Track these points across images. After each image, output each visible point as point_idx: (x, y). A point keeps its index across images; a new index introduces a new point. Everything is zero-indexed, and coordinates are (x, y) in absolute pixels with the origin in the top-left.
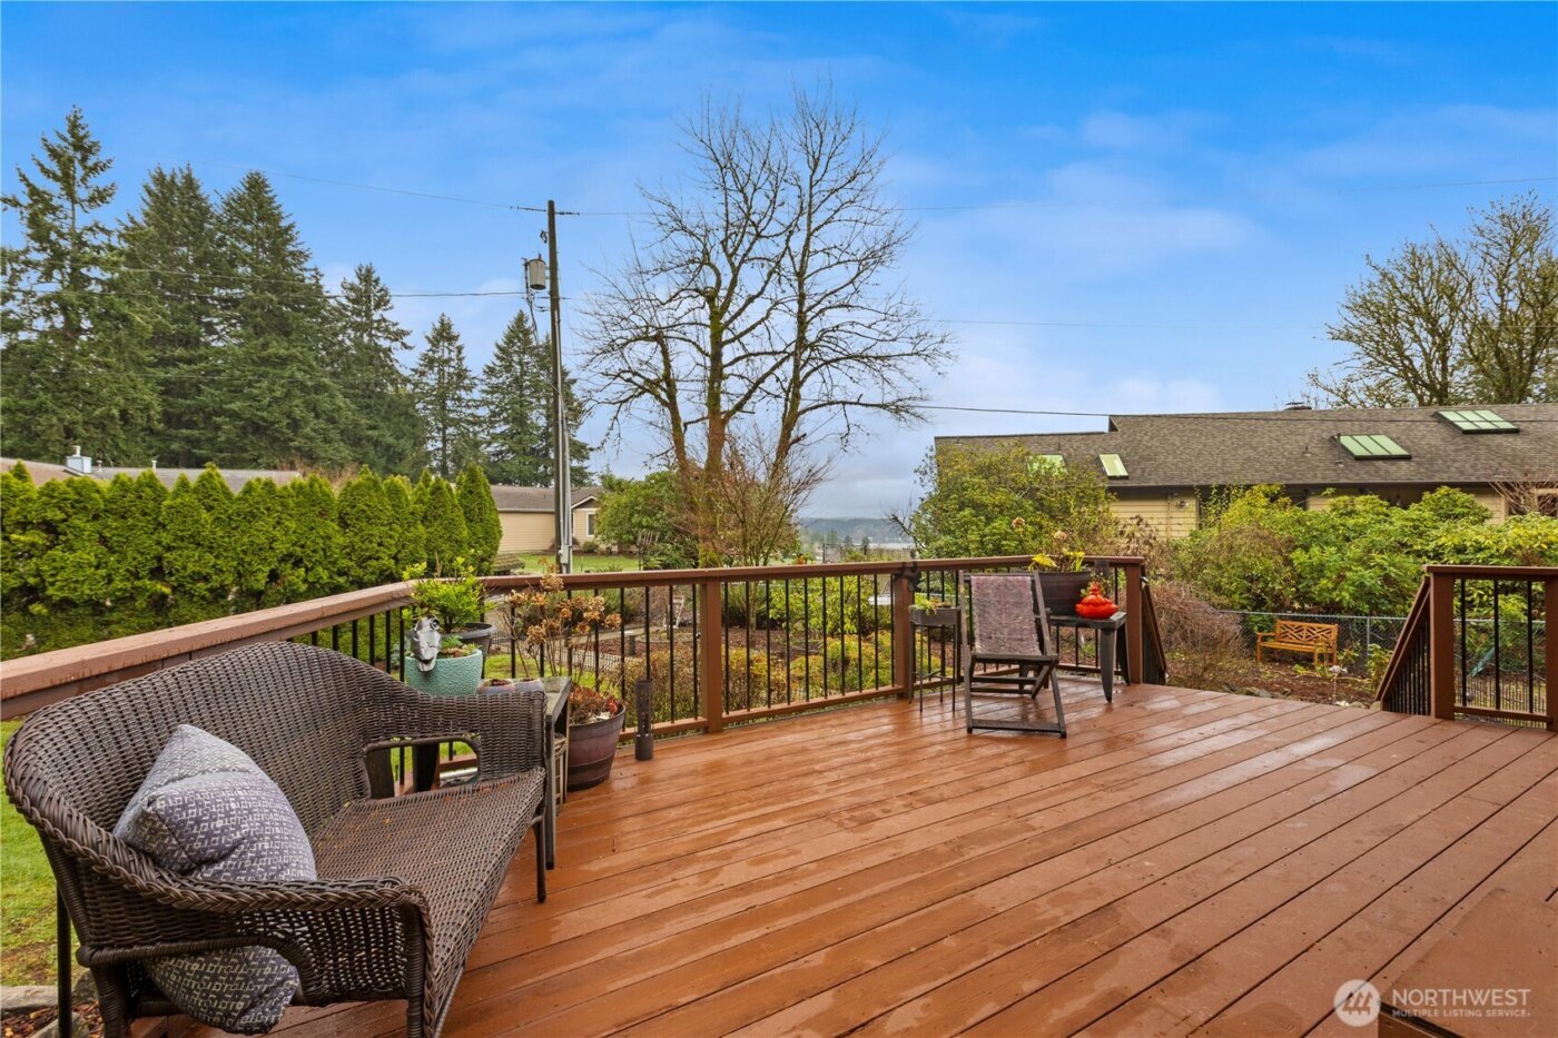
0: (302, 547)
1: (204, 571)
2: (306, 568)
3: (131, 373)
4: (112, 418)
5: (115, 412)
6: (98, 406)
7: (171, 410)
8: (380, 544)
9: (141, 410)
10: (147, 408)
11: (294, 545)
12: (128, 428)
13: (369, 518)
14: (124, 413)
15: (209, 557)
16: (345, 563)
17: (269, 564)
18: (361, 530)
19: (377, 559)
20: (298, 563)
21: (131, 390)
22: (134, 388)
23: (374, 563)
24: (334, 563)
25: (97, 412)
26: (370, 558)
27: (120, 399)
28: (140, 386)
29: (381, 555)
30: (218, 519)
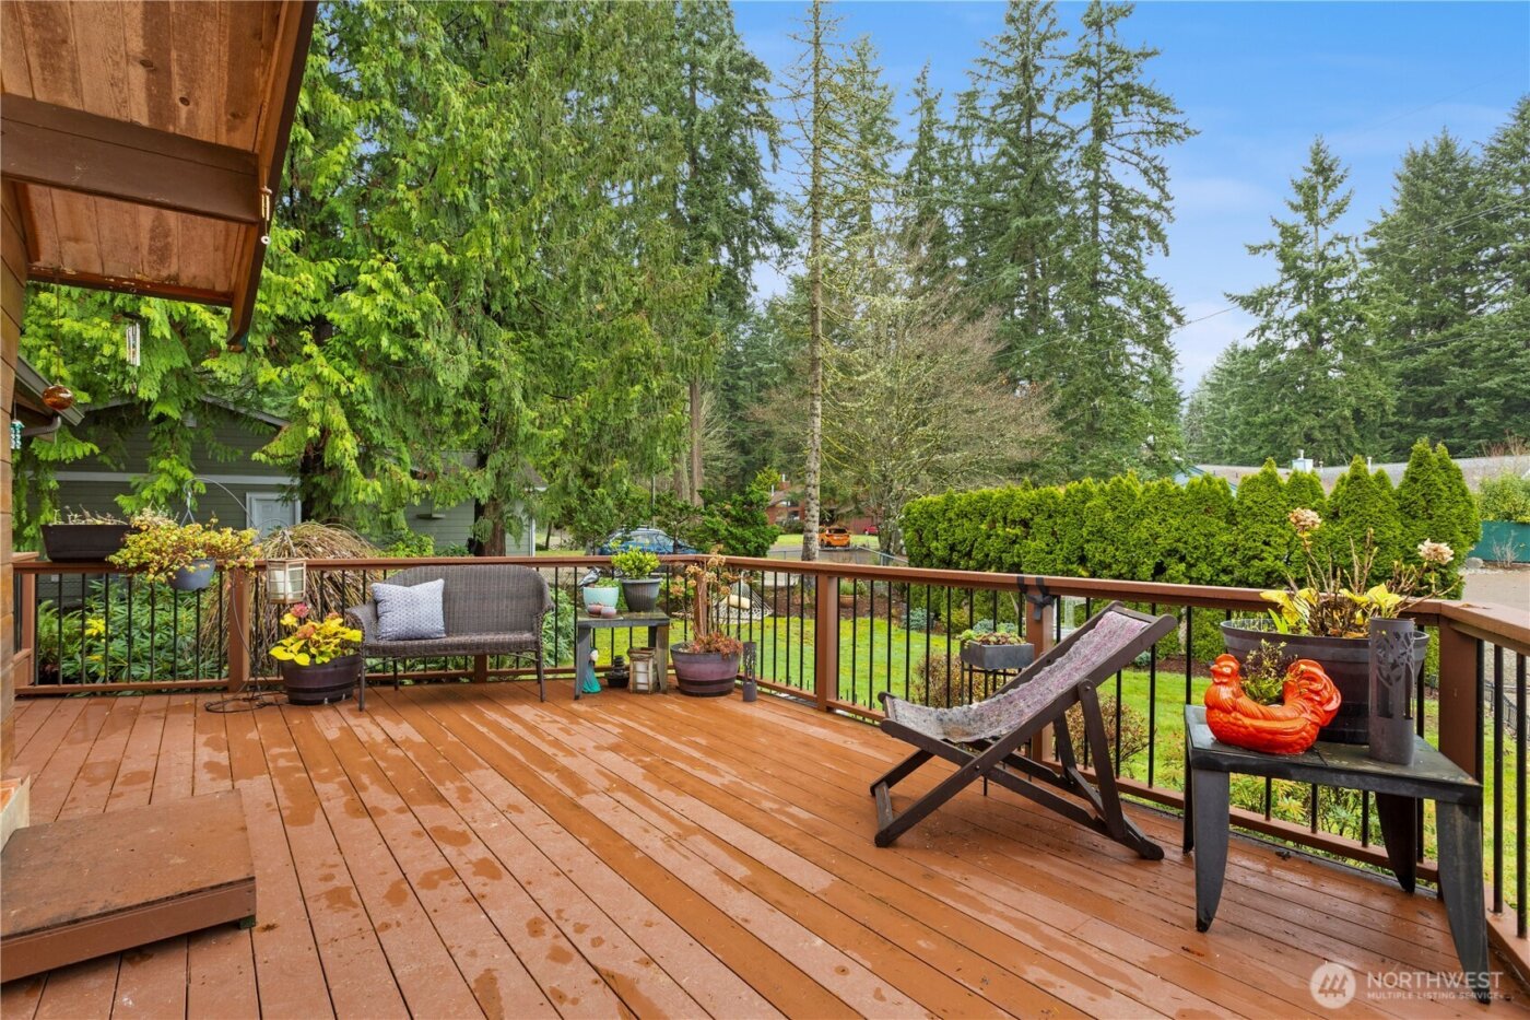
0: (1186, 543)
1: (1108, 560)
2: (1188, 563)
3: (1366, 372)
4: (1345, 418)
5: (1347, 413)
6: (1333, 409)
7: (1420, 400)
8: (1266, 543)
9: (1374, 407)
10: (1381, 403)
11: (1179, 540)
12: (1362, 426)
13: (1255, 515)
14: (1357, 413)
15: (1111, 549)
16: (1226, 561)
17: (1154, 557)
18: (1247, 528)
19: (1262, 560)
20: (1182, 559)
21: (1365, 389)
22: (1368, 385)
23: (1256, 563)
24: (1219, 560)
25: (1331, 416)
26: (1255, 557)
27: (1352, 400)
28: (1372, 382)
29: (1265, 555)
30: (1119, 517)
